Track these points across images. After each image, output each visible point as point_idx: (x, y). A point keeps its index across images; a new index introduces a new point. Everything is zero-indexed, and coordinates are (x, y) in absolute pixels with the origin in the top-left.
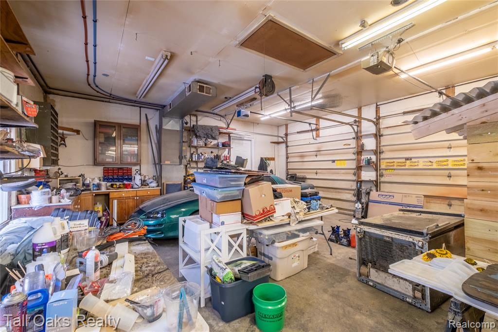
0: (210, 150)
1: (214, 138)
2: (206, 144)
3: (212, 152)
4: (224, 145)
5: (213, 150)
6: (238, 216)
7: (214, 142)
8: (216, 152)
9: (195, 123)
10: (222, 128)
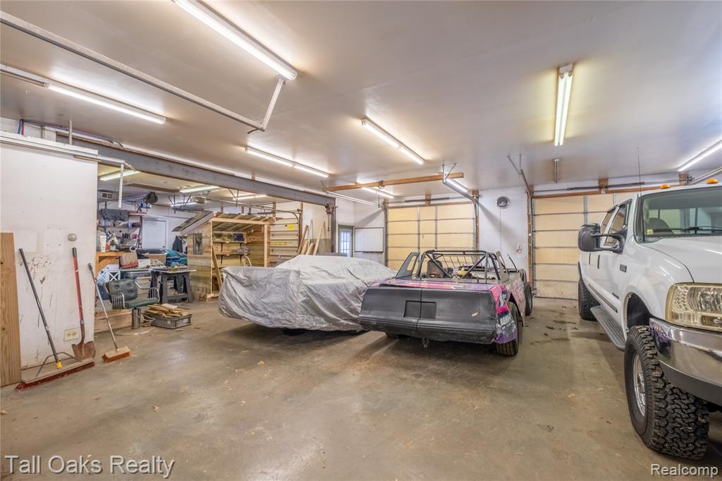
0: (119, 229)
1: (123, 220)
2: (114, 225)
3: (120, 231)
4: (134, 226)
5: (121, 229)
6: (118, 266)
7: (122, 223)
8: (125, 231)
9: (104, 207)
10: (132, 212)
